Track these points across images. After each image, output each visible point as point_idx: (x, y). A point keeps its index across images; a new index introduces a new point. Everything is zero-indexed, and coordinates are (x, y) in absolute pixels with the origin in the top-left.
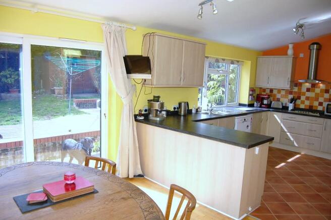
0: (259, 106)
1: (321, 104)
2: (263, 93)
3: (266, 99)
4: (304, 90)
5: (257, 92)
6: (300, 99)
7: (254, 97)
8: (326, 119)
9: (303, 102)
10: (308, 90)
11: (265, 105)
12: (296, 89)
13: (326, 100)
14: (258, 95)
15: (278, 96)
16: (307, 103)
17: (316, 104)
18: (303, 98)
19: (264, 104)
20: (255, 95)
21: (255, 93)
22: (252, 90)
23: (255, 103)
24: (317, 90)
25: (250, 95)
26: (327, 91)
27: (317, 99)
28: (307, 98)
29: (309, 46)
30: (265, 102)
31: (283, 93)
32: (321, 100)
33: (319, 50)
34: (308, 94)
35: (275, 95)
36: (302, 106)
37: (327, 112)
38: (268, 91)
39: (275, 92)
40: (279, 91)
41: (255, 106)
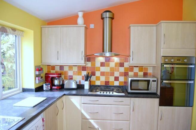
0: (49, 88)
1: (117, 79)
2: (52, 71)
3: (57, 79)
4: (98, 64)
5: (45, 71)
6: (94, 75)
7: (42, 78)
8: (132, 99)
9: (98, 79)
10: (102, 64)
11: (57, 86)
12: (89, 64)
13: (121, 74)
14: (46, 74)
15: (70, 73)
16: (103, 79)
17: (112, 79)
18: (98, 74)
19: (55, 86)
20: (43, 75)
21: (43, 72)
22: (39, 69)
23: (44, 85)
24: (112, 65)
25: (37, 76)
26: (122, 65)
27: (112, 74)
28: (103, 74)
29: (102, 15)
30: (56, 82)
31: (75, 69)
32: (117, 74)
33: (112, 18)
34: (103, 69)
35: (66, 73)
36: (98, 83)
37: (131, 89)
38: (58, 69)
39: (66, 69)
40: (71, 67)
41: (44, 89)
